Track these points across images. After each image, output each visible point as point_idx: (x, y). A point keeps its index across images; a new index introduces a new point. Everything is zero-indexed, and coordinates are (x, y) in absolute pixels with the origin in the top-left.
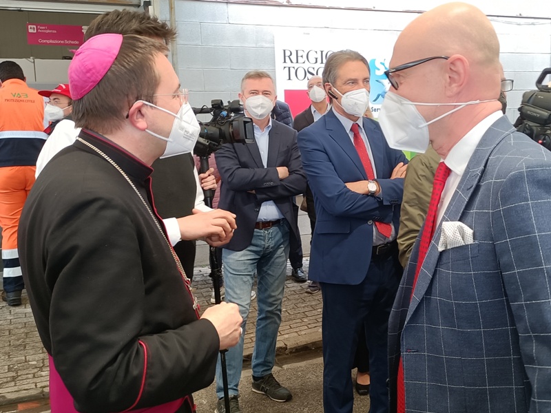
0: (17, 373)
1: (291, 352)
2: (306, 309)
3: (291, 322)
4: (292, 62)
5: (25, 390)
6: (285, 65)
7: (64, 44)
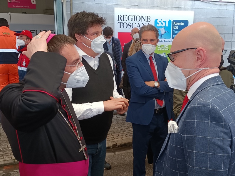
0: (4, 153)
1: (119, 147)
2: (125, 128)
3: (119, 133)
4: (121, 20)
5: (7, 160)
6: (118, 21)
7: (23, 8)
